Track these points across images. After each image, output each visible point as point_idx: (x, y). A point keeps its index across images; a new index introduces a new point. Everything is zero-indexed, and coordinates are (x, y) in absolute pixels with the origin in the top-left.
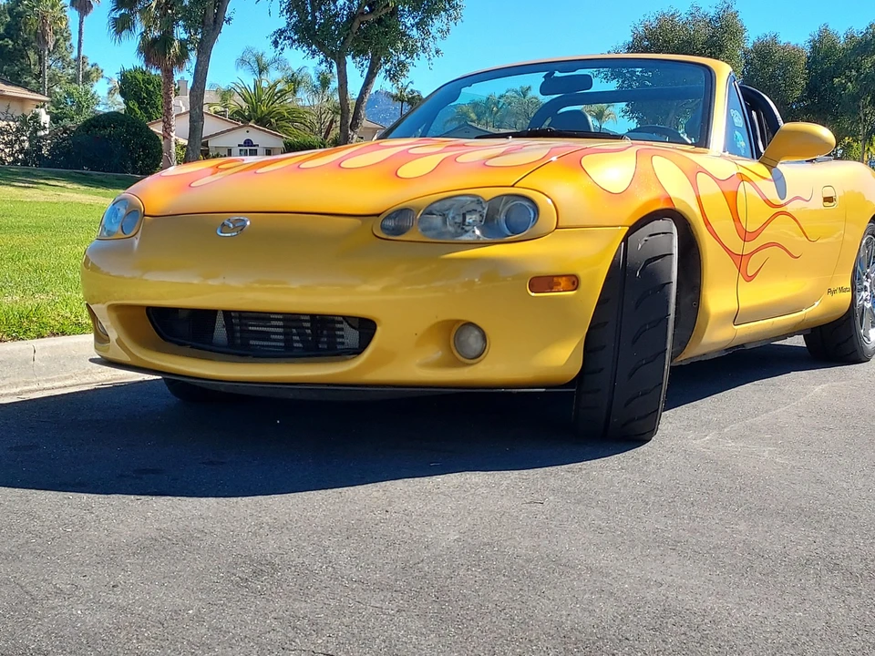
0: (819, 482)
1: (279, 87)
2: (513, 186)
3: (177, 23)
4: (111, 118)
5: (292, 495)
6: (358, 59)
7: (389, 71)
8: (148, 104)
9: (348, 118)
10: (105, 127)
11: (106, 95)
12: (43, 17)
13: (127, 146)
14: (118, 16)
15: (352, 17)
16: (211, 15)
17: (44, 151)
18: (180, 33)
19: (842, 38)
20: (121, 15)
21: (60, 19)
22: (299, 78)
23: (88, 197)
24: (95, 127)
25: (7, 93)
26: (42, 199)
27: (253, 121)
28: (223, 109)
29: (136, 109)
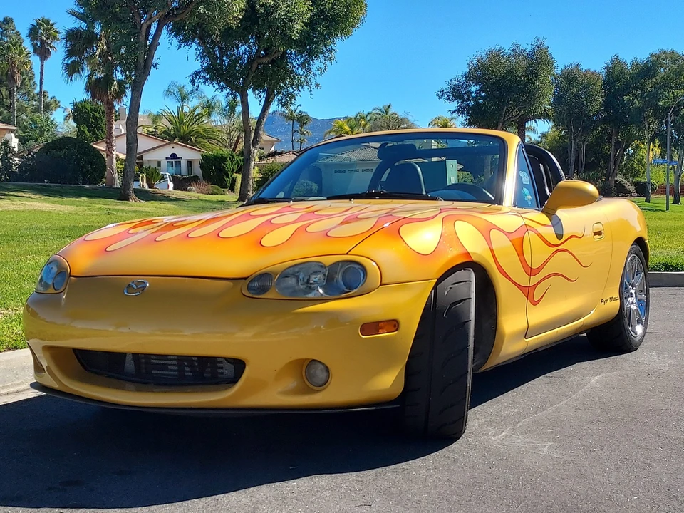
0: (582, 476)
1: (197, 111)
2: (347, 254)
3: (116, 68)
4: (66, 140)
5: (180, 503)
6: (257, 92)
7: (281, 100)
8: (95, 127)
9: (250, 137)
10: (61, 149)
11: (62, 121)
12: (13, 62)
13: (78, 163)
14: (69, 62)
15: (251, 60)
16: (141, 61)
17: (14, 169)
18: (118, 75)
19: (629, 65)
20: (72, 62)
21: (26, 63)
22: (213, 104)
23: (48, 205)
24: (53, 149)
26: (11, 208)
27: (178, 138)
28: (154, 130)
29: (86, 131)
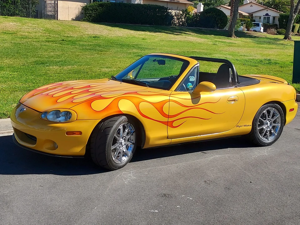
2: (69, 109)
9: (293, 9)
25: (181, 2)
